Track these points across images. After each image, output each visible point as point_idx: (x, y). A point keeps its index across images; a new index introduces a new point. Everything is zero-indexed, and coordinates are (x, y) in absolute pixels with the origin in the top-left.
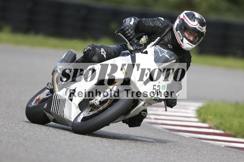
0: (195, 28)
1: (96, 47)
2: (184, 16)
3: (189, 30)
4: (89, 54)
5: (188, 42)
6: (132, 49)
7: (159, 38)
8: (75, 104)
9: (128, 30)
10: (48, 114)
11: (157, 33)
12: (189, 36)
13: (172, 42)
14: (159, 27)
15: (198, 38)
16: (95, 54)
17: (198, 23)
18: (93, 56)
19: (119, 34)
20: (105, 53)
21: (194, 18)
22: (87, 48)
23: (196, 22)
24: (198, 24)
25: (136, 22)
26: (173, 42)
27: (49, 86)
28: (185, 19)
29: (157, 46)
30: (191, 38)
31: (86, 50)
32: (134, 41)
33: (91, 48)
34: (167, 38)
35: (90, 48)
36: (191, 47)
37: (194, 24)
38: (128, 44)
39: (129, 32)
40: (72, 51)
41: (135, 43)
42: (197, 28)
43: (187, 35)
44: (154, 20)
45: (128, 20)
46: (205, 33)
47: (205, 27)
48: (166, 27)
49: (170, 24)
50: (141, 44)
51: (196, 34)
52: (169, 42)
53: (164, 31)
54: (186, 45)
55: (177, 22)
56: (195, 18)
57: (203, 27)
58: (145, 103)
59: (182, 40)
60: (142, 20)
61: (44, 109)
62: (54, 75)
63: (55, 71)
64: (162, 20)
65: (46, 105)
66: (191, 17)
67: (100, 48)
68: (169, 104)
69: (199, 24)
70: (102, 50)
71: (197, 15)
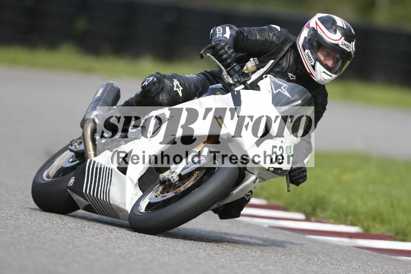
0: (337, 45)
1: (165, 76)
2: (316, 23)
3: (326, 48)
4: (152, 90)
5: (324, 70)
6: (232, 82)
7: (272, 61)
8: (132, 180)
9: (223, 48)
10: (76, 197)
11: (270, 53)
12: (325, 60)
13: (295, 68)
14: (272, 42)
15: (340, 63)
16: (162, 89)
17: (342, 36)
18: (158, 94)
19: (208, 54)
20: (181, 88)
21: (334, 27)
22: (148, 80)
23: (339, 35)
24: (341, 38)
25: (234, 34)
26: (297, 68)
27: (75, 146)
28: (318, 28)
29: (269, 76)
30: (330, 63)
31: (146, 83)
32: (234, 67)
33: (155, 79)
34: (287, 62)
35: (153, 79)
36: (329, 77)
37: (334, 38)
38: (225, 73)
39: (226, 52)
40: (113, 84)
41: (236, 72)
42: (340, 45)
43: (322, 58)
44: (264, 29)
45: (219, 29)
46: (353, 53)
47: (354, 43)
48: (284, 43)
49: (292, 37)
50: (246, 72)
51: (338, 56)
52: (290, 69)
53: (282, 49)
54: (321, 74)
55: (305, 33)
56: (337, 26)
57: (350, 43)
58: (257, 178)
59: (314, 67)
60: (244, 30)
61: (69, 188)
62: (85, 127)
63: (87, 120)
64: (277, 30)
65: (72, 180)
66: (329, 25)
67: (171, 78)
68: (294, 178)
69: (343, 38)
70: (176, 82)
71: (340, 22)
